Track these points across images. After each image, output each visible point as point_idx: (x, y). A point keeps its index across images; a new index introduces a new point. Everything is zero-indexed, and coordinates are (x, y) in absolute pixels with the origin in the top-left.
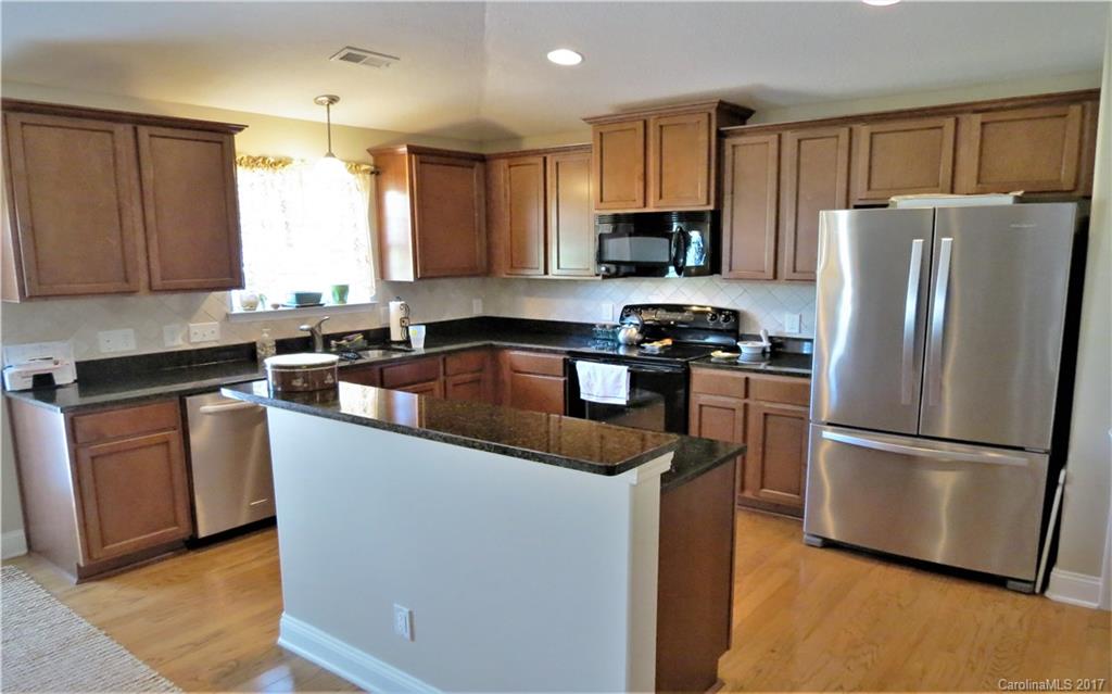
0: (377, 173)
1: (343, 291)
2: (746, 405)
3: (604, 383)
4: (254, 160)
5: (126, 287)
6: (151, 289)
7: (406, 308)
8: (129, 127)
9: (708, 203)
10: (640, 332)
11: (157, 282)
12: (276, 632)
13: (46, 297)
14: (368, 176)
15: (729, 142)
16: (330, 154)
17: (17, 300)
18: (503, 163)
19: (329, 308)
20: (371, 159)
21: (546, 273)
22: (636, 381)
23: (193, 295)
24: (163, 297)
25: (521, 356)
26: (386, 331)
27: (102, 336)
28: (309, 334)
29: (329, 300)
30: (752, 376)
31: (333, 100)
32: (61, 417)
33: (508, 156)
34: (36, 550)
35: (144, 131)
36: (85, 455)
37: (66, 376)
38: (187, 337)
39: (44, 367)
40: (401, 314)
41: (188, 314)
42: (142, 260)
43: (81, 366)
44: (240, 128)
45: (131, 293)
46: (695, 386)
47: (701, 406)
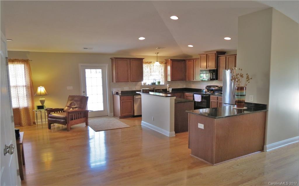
0: (166, 63)
1: (159, 82)
2: (217, 102)
3: (198, 98)
4: (146, 63)
5: (127, 81)
6: (131, 81)
7: (170, 86)
8: (129, 60)
9: (215, 68)
10: (207, 90)
11: (132, 80)
12: (141, 123)
13: (118, 82)
14: (164, 64)
15: (219, 58)
16: (157, 61)
17: (115, 82)
18: (188, 61)
19: (157, 85)
20: (165, 61)
21: (193, 80)
22: (202, 97)
23: (136, 82)
24: (132, 82)
25: (187, 94)
26: (167, 89)
27: (124, 88)
28: (153, 89)
29: (157, 84)
30: (218, 97)
31: (158, 53)
32: (119, 97)
33: (188, 60)
34: (115, 115)
35: (131, 60)
36: (121, 102)
37: (120, 93)
38: (135, 88)
39: (117, 91)
40: (169, 87)
41: (136, 85)
42: (130, 77)
43: (122, 92)
44: (144, 59)
45: (128, 82)
46: (211, 98)
47: (211, 102)
